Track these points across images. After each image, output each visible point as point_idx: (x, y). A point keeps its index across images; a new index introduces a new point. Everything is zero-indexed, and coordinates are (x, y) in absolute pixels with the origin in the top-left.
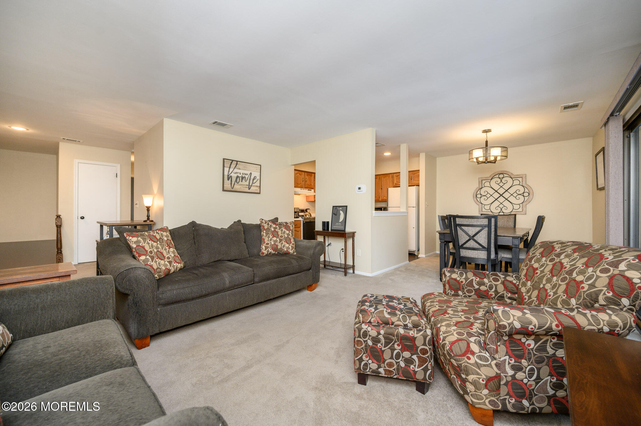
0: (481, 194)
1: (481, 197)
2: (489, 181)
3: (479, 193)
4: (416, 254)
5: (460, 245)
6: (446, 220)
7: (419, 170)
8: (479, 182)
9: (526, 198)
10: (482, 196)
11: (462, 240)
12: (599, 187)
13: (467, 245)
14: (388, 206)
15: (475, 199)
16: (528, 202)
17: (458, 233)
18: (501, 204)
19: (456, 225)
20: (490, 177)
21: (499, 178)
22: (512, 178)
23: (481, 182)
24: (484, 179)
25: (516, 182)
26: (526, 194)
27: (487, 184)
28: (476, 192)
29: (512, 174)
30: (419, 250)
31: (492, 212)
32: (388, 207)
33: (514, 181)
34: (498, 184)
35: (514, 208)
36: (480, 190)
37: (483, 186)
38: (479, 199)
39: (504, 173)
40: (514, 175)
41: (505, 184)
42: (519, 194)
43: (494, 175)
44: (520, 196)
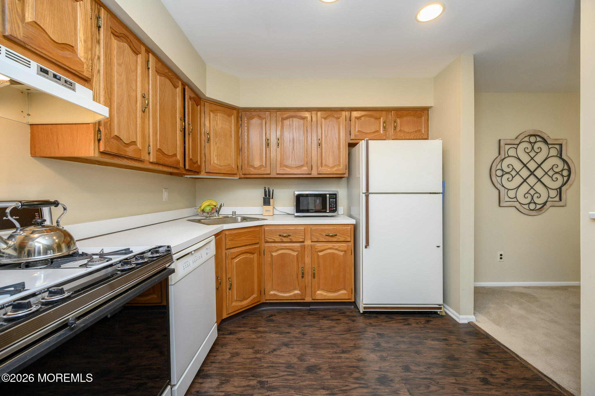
0: (503, 171)
1: (503, 175)
2: (515, 146)
3: (499, 167)
8: (500, 147)
9: (566, 179)
10: (504, 173)
15: (494, 179)
16: (568, 186)
18: (532, 189)
20: (517, 139)
21: (530, 142)
22: (547, 144)
23: (503, 148)
24: (508, 142)
25: (553, 152)
26: (565, 173)
27: (512, 152)
28: (495, 166)
29: (549, 137)
31: (519, 202)
33: (550, 150)
34: (528, 153)
35: (550, 196)
36: (501, 161)
37: (507, 155)
38: (499, 179)
39: (538, 134)
40: (550, 139)
41: (538, 153)
42: (556, 173)
43: (523, 137)
44: (556, 176)
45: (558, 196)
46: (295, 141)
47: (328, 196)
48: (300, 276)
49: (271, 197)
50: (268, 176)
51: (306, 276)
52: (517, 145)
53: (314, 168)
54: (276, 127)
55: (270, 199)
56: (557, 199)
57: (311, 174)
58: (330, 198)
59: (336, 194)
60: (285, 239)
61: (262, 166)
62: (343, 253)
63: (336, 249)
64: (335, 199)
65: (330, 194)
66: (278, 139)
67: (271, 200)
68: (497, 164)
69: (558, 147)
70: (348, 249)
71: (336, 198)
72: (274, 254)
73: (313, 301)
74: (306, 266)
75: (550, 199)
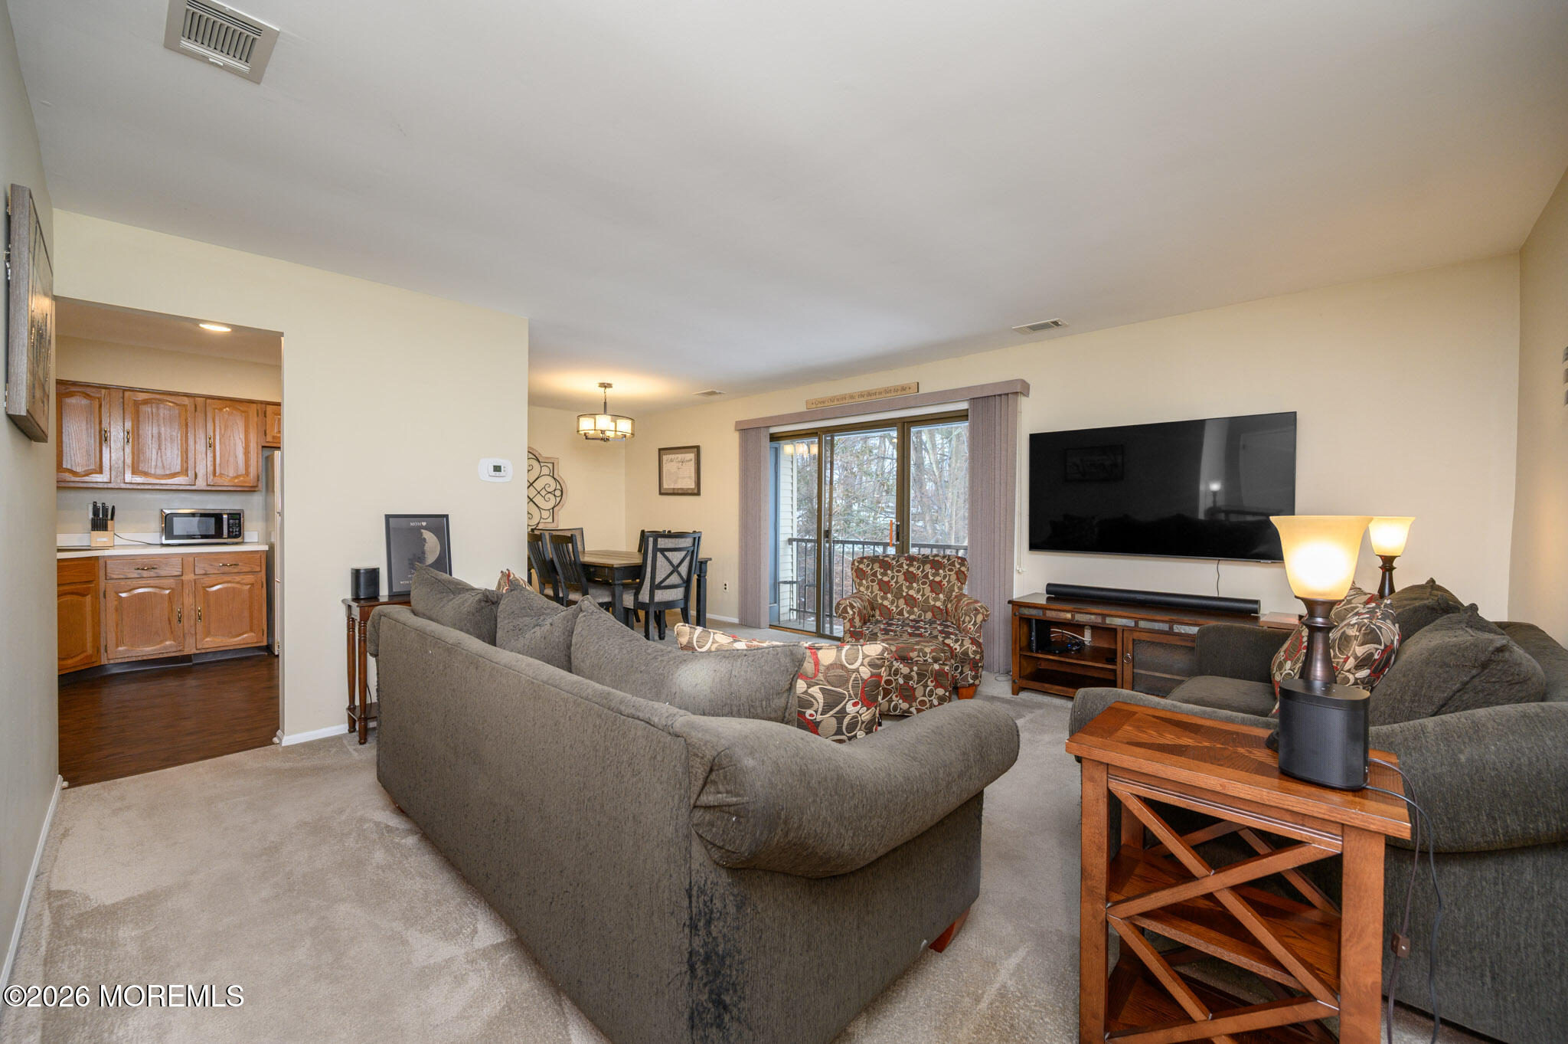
35: (542, 517)
45: (551, 517)
46: (163, 439)
47: (225, 516)
48: (175, 620)
49: (109, 517)
50: (105, 486)
51: (185, 620)
53: (200, 477)
54: (124, 413)
55: (106, 520)
56: (550, 520)
57: (194, 485)
58: (228, 520)
59: (240, 514)
60: (145, 574)
62: (249, 586)
63: (238, 583)
64: (237, 521)
65: (228, 514)
66: (128, 433)
67: (109, 522)
69: (550, 466)
70: (256, 582)
71: (240, 520)
72: (123, 595)
73: (198, 652)
74: (185, 607)
75: (542, 521)
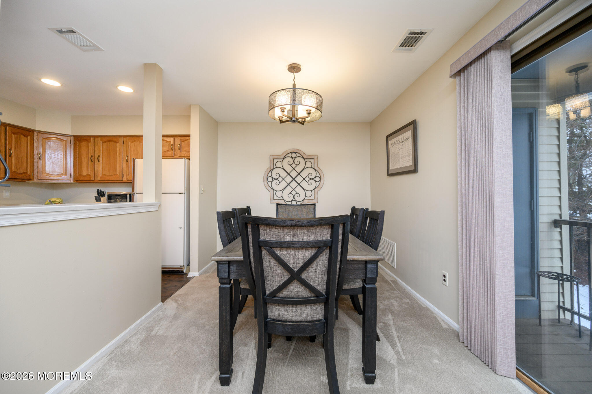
0: (272, 178)
1: (272, 181)
3: (270, 175)
4: (184, 272)
5: (268, 292)
6: (232, 218)
7: (189, 136)
8: (270, 161)
9: (318, 183)
10: (273, 179)
11: (272, 280)
12: (390, 173)
13: (286, 293)
14: (133, 191)
15: (266, 183)
16: (319, 188)
17: (264, 263)
18: (294, 190)
19: (260, 245)
20: (282, 155)
21: (292, 158)
22: (304, 159)
23: (272, 162)
24: (276, 157)
25: (308, 164)
26: (317, 179)
27: (279, 164)
28: (267, 174)
29: (305, 154)
30: (188, 265)
31: (284, 200)
32: (135, 192)
33: (306, 162)
34: (290, 165)
35: (306, 195)
36: (271, 172)
37: (275, 167)
38: (270, 184)
39: (297, 152)
40: (306, 155)
41: (297, 165)
42: (311, 179)
43: (286, 154)
44: (311, 181)
45: (313, 196)
47: (129, 195)
49: (103, 196)
50: (93, 182)
52: (282, 160)
53: (125, 176)
55: (100, 197)
56: (312, 198)
61: (88, 175)
66: (99, 156)
67: (102, 198)
68: (268, 172)
75: (306, 198)
